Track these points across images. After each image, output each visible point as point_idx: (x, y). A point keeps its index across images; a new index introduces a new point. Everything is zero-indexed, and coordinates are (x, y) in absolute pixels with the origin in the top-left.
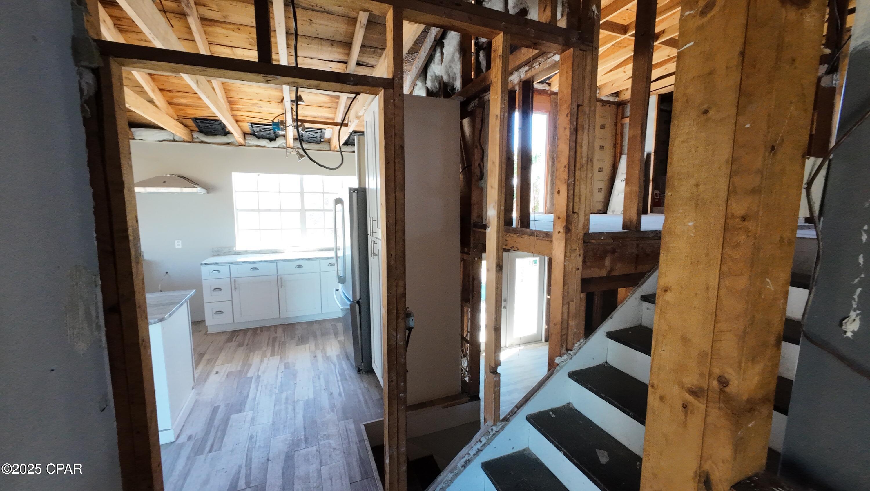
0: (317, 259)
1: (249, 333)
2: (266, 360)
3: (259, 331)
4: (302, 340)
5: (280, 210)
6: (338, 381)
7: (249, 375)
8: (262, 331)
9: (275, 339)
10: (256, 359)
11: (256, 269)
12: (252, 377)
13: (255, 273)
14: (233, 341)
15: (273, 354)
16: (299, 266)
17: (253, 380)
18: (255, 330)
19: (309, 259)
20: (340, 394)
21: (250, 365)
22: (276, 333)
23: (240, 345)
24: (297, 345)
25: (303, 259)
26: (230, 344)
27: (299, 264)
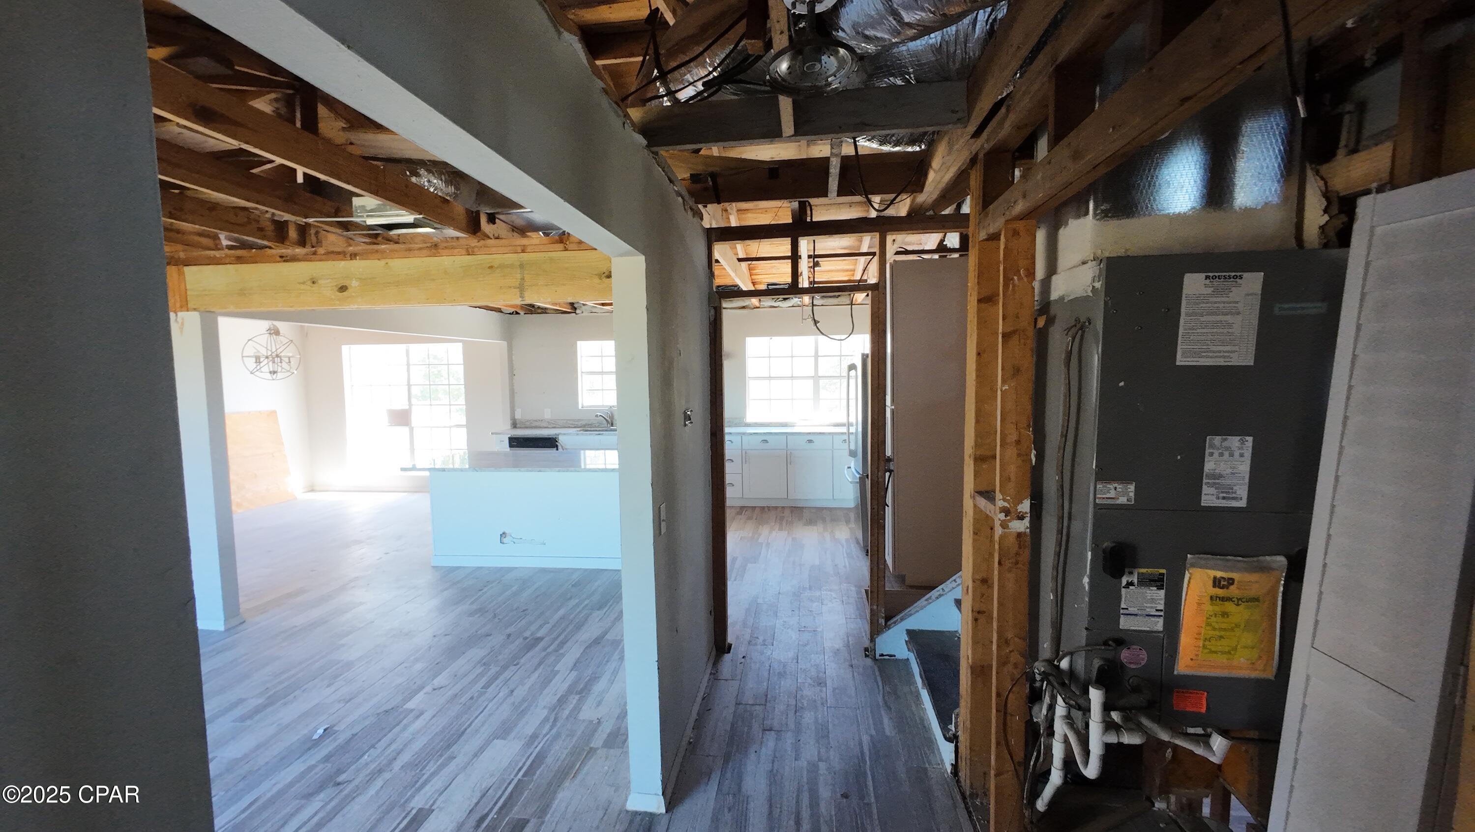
0: (830, 434)
1: (757, 511)
2: (774, 533)
3: (766, 509)
4: (811, 522)
5: (792, 378)
6: (844, 558)
7: (760, 541)
8: (769, 510)
9: (782, 519)
10: (765, 531)
11: (766, 441)
12: (762, 543)
13: (766, 446)
14: (743, 514)
15: (781, 529)
16: (810, 441)
17: (764, 545)
18: (763, 508)
19: (820, 433)
20: (845, 567)
21: (760, 535)
22: (783, 513)
23: (750, 518)
24: (805, 525)
25: (814, 434)
26: (740, 517)
27: (810, 439)
